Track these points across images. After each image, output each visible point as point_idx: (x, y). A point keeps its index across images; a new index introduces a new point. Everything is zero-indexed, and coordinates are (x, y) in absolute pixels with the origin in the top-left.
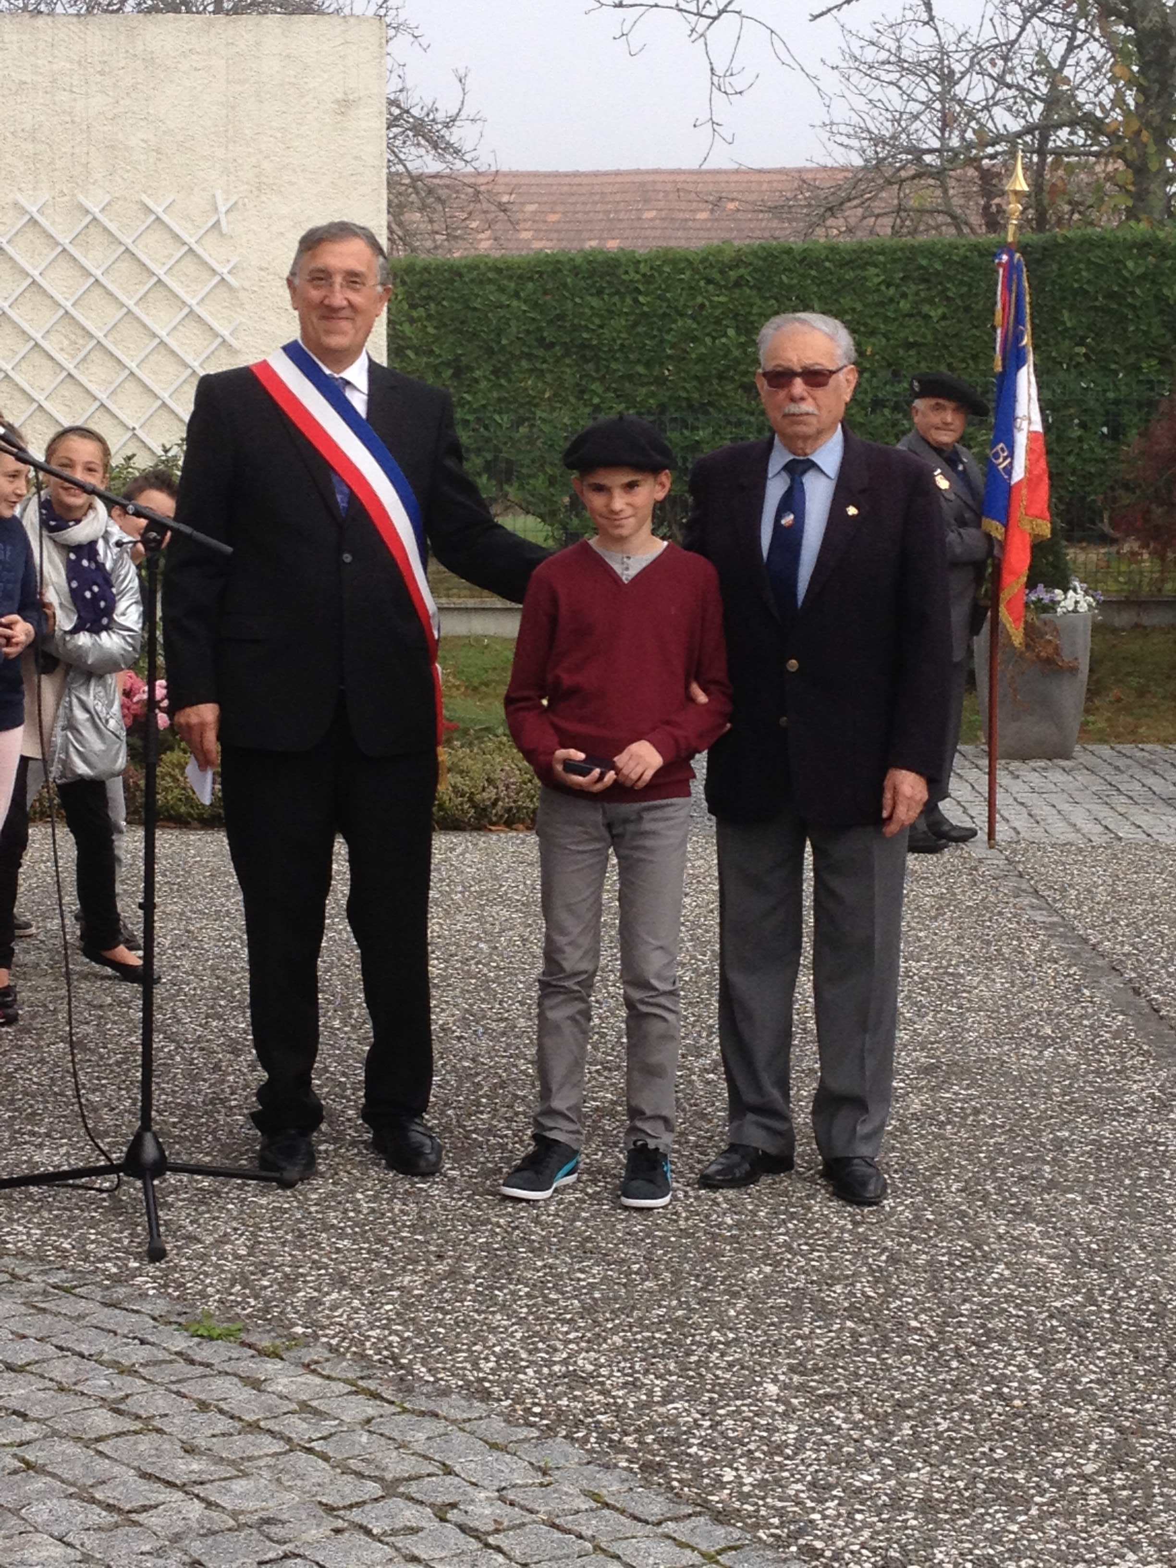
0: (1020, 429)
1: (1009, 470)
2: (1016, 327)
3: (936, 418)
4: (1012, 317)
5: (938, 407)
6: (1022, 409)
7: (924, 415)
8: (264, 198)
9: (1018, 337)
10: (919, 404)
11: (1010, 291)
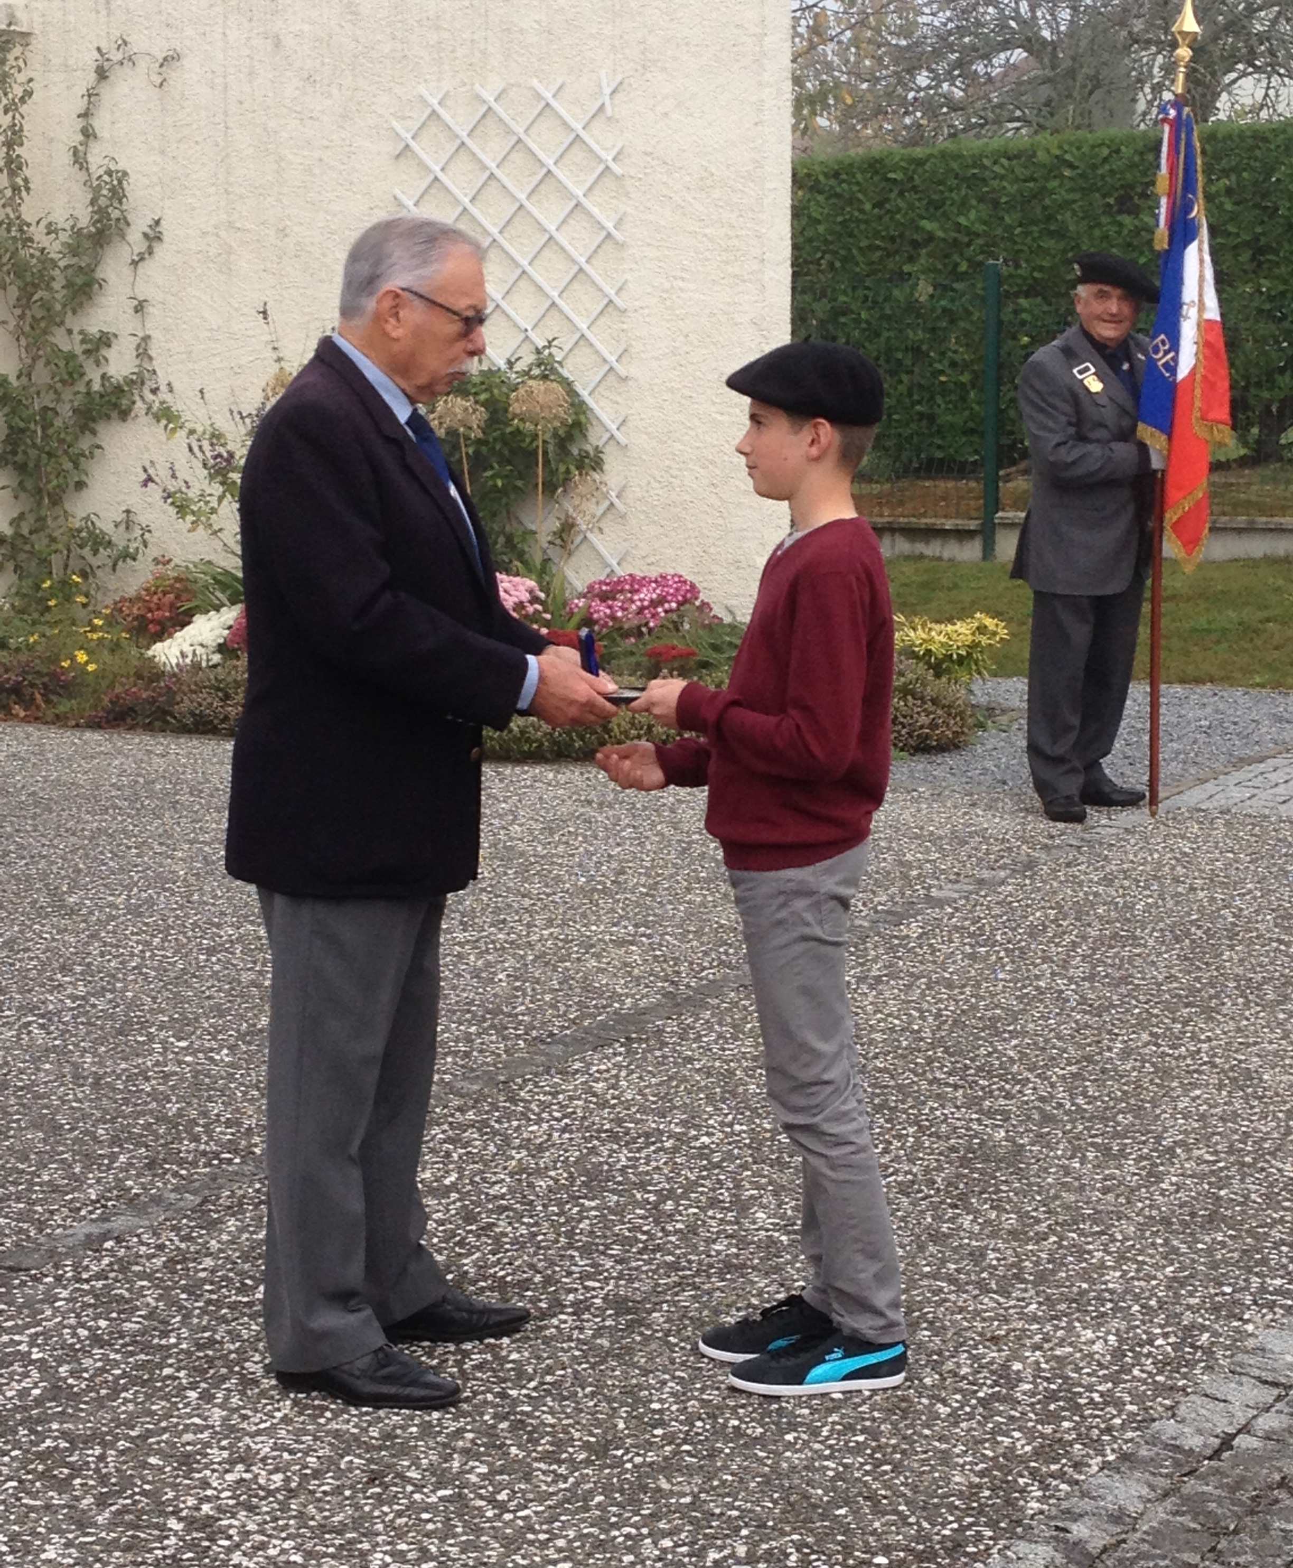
0: (1187, 318)
1: (1172, 368)
2: (1184, 196)
3: (1098, 307)
4: (1180, 181)
5: (1102, 295)
6: (1189, 292)
7: (1087, 303)
8: (649, 76)
9: (1188, 208)
10: (1082, 291)
11: (1178, 153)
